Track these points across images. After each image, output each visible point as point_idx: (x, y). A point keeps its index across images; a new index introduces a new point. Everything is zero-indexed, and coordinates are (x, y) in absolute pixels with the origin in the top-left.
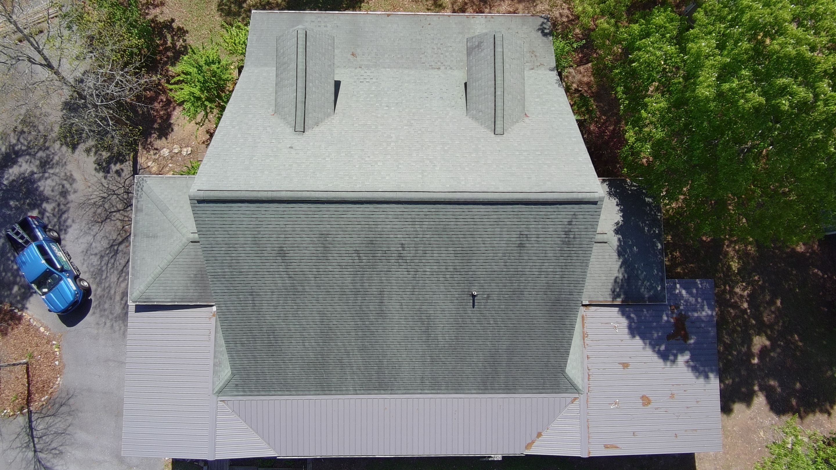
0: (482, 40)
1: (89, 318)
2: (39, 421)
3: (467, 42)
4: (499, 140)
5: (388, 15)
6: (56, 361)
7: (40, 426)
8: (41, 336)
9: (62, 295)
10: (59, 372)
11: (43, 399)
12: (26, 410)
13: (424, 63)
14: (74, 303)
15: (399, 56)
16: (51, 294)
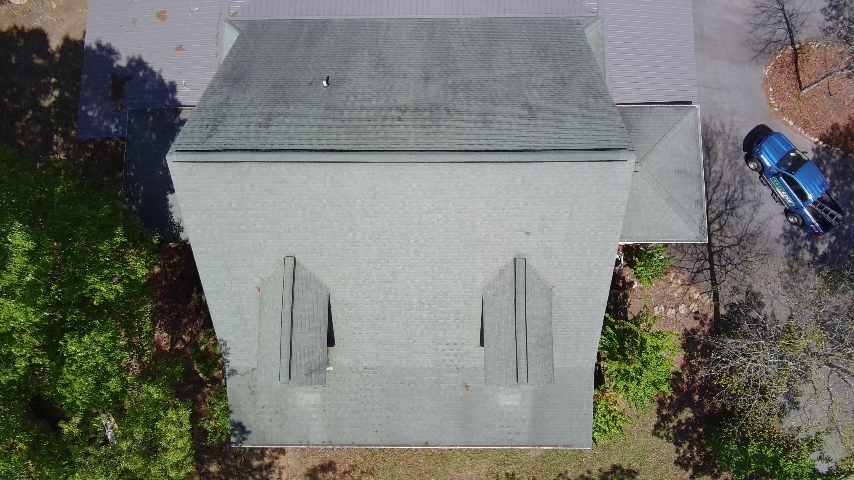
0: (306, 377)
1: (744, 133)
2: (784, 38)
3: (325, 380)
4: (290, 248)
5: (426, 444)
6: (772, 92)
7: (781, 33)
8: (790, 116)
9: (775, 149)
10: (767, 81)
11: (780, 56)
12: (797, 46)
13: (384, 376)
14: (760, 141)
15: (413, 385)
16: (786, 150)
